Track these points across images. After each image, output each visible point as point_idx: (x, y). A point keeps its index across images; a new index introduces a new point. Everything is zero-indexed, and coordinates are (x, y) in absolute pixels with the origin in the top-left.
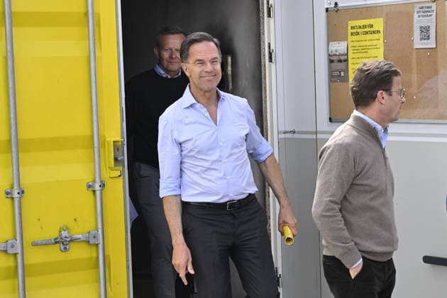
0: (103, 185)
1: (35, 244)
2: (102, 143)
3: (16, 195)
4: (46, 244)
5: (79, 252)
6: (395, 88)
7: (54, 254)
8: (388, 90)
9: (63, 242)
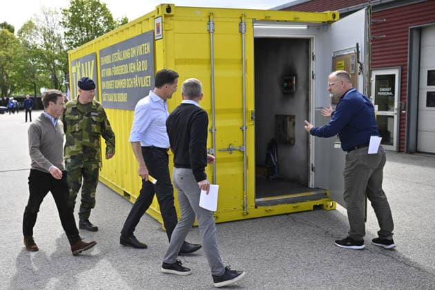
0: (246, 128)
1: (220, 150)
2: (247, 111)
3: (213, 131)
4: (224, 150)
5: (236, 154)
7: (227, 155)
9: (230, 150)
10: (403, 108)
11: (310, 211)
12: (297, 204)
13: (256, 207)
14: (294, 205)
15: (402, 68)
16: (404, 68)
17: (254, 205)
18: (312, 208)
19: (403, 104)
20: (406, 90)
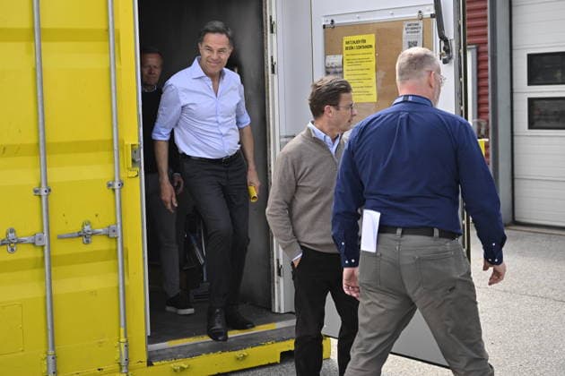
0: (121, 185)
1: (61, 237)
2: (121, 147)
3: (43, 193)
4: (71, 237)
5: (99, 244)
6: (342, 104)
7: (78, 246)
8: (336, 105)
9: (86, 236)
10: (483, 132)
11: (275, 364)
12: (244, 352)
13: (150, 364)
14: (238, 354)
15: (477, 48)
16: (482, 48)
17: (145, 358)
18: (278, 359)
19: (484, 124)
20: (487, 95)
